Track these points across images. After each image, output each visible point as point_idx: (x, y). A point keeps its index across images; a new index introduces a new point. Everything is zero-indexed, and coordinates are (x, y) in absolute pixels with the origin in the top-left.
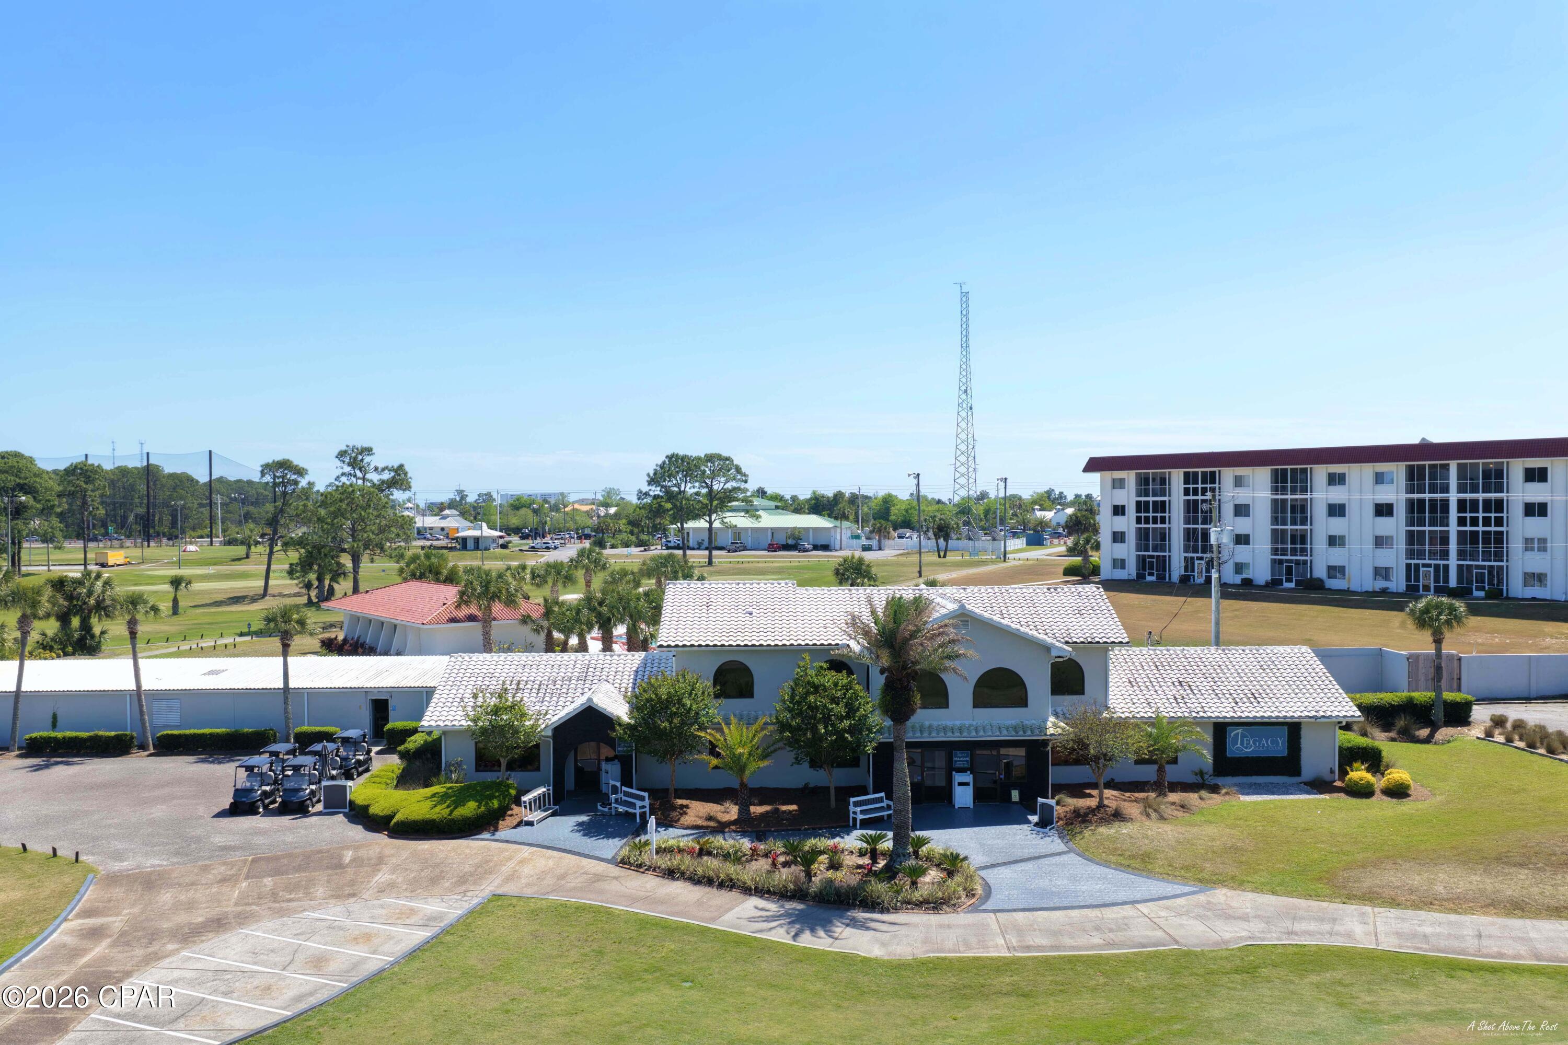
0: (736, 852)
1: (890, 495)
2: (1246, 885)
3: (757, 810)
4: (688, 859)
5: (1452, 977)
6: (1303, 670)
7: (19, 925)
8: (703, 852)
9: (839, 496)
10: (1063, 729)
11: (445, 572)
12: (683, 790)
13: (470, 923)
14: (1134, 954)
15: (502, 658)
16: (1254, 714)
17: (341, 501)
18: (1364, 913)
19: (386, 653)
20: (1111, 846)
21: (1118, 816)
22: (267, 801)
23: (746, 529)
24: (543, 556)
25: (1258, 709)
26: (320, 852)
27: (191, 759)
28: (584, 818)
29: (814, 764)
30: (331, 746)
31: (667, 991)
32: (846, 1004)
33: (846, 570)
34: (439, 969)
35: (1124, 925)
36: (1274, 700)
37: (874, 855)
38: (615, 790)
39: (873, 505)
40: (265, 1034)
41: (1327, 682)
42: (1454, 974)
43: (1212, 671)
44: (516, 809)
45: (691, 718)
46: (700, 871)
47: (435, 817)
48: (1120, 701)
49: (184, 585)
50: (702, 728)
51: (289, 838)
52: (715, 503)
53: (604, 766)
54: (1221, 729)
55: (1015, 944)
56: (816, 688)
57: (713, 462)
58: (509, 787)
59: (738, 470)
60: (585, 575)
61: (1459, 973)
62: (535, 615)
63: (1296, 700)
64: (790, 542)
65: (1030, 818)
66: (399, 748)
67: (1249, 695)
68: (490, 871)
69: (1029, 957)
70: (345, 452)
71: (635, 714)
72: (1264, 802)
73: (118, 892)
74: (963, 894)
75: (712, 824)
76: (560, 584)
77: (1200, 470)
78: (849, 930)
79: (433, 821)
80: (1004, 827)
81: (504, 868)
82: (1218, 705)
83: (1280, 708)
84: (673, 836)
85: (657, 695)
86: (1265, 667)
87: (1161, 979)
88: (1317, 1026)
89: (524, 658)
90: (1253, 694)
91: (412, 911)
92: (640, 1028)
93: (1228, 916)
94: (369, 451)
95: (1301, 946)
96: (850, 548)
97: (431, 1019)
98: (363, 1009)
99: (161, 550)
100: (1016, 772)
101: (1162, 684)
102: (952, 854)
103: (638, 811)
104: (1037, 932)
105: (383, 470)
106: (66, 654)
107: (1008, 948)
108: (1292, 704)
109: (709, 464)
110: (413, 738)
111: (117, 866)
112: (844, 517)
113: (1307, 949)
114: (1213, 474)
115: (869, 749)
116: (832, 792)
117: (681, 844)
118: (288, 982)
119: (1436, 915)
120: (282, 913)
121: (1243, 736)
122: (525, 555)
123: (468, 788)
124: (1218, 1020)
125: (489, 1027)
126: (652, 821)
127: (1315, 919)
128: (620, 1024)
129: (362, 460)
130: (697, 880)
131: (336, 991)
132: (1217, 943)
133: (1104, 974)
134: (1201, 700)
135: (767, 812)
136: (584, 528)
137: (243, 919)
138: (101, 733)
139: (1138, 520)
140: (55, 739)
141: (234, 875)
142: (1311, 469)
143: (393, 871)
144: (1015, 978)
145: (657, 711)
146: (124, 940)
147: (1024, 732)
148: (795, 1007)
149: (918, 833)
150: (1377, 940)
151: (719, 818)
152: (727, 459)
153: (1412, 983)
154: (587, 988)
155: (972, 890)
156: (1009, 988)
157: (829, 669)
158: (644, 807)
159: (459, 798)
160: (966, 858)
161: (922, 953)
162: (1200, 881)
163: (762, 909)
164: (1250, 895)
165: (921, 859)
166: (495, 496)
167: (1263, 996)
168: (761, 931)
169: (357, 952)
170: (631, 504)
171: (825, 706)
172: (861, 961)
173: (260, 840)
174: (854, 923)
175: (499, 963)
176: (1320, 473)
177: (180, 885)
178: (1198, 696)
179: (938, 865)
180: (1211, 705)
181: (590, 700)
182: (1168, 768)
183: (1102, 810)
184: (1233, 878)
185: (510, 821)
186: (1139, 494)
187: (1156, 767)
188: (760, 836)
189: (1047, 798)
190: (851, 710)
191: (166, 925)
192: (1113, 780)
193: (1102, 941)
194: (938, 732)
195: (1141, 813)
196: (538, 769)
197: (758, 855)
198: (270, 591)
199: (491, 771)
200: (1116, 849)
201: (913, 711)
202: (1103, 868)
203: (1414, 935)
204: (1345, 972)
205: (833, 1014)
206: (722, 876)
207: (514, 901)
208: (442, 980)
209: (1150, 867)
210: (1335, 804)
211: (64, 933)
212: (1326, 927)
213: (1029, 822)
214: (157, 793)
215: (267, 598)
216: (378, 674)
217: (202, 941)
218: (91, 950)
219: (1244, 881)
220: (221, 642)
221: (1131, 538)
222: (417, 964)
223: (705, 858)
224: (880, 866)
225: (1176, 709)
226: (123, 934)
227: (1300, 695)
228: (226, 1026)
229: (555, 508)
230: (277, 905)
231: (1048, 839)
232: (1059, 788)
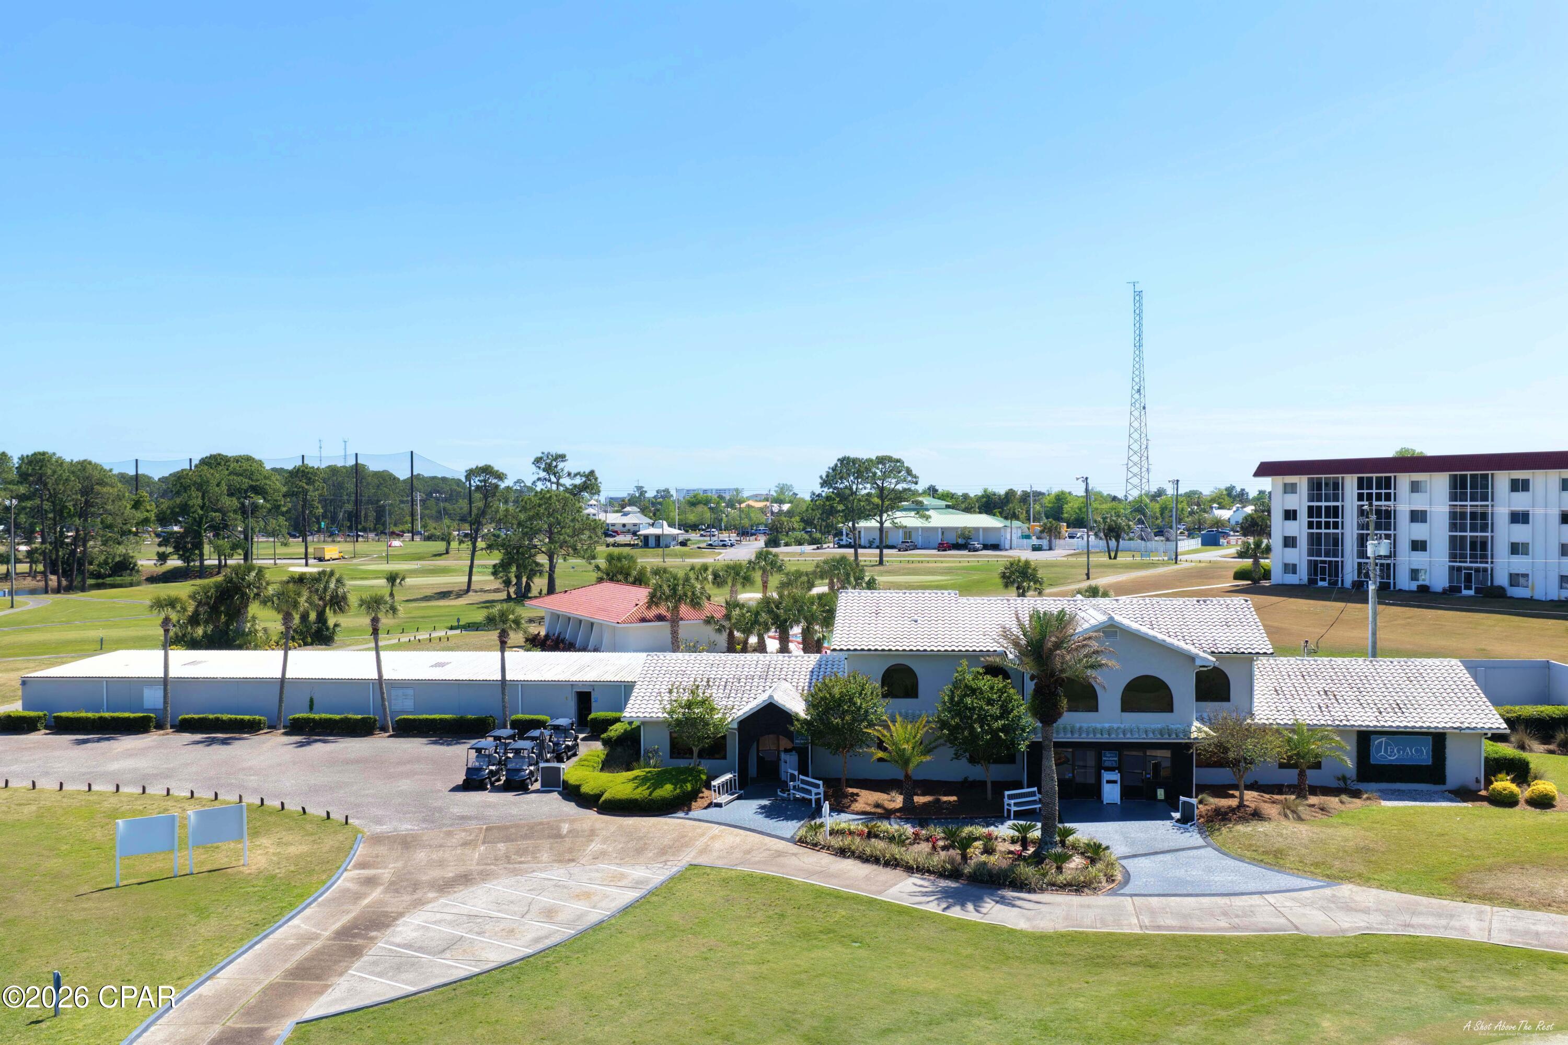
0: (900, 836)
1: (1063, 493)
2: (1372, 882)
3: (920, 800)
4: (858, 840)
5: (1553, 969)
6: (1451, 683)
7: (311, 872)
8: (871, 835)
9: (1010, 494)
10: (1206, 732)
11: (634, 573)
12: (854, 780)
13: (671, 888)
14: (1255, 936)
15: (692, 658)
16: (1397, 724)
17: (540, 506)
18: (1482, 912)
19: (584, 649)
20: (1247, 842)
21: (1257, 815)
22: (493, 779)
23: (917, 529)
24: (720, 553)
25: (1402, 719)
26: (541, 823)
27: (424, 740)
28: (765, 802)
29: (972, 760)
30: (547, 733)
31: (839, 948)
32: (993, 966)
33: (1012, 573)
34: (648, 923)
35: (1250, 912)
36: (1419, 710)
37: (1024, 842)
38: (793, 778)
39: (1046, 501)
40: (514, 965)
41: (1475, 695)
42: (1555, 966)
43: (1358, 681)
44: (706, 793)
45: (861, 716)
46: (868, 851)
47: (638, 797)
48: (1265, 708)
49: (398, 581)
50: (871, 725)
51: (515, 811)
52: (887, 503)
53: (783, 756)
54: (1364, 738)
55: (1147, 924)
56: (973, 691)
57: (884, 464)
58: (700, 772)
59: (909, 472)
60: (762, 576)
61: (1561, 966)
62: (718, 616)
63: (1442, 711)
64: (960, 541)
65: (1173, 814)
66: (602, 736)
67: (1394, 706)
68: (686, 845)
69: (1158, 935)
70: (541, 458)
71: (811, 711)
72: (1405, 808)
73: (382, 850)
74: (1103, 879)
75: (879, 810)
76: (739, 587)
77: (1374, 475)
78: (999, 906)
79: (637, 800)
80: (1148, 822)
81: (697, 843)
82: (1362, 714)
83: (1425, 719)
84: (843, 820)
85: (830, 694)
86: (1412, 678)
87: (1279, 959)
88: (1413, 1003)
89: (711, 658)
90: (1398, 704)
91: (623, 876)
92: (816, 976)
93: (1349, 908)
94: (562, 457)
95: (1414, 936)
96: (1021, 548)
97: (644, 962)
98: (589, 951)
99: (370, 545)
100: (1163, 773)
101: (1308, 693)
102: (1095, 844)
103: (813, 797)
104: (1169, 915)
105: (576, 475)
106: (306, 644)
107: (1141, 927)
108: (1437, 715)
109: (880, 466)
110: (614, 727)
111: (378, 829)
112: (1014, 516)
113: (1419, 939)
114: (1388, 479)
115: (1023, 747)
116: (989, 785)
117: (852, 827)
118: (527, 927)
119: (1553, 916)
120: (515, 872)
121: (1387, 744)
122: (704, 553)
123: (665, 772)
124: (1323, 994)
125: (691, 970)
126: (826, 806)
127: (1433, 914)
128: (800, 973)
129: (556, 466)
130: (866, 859)
131: (565, 937)
132: (1336, 931)
133: (1224, 952)
134: (1345, 709)
135: (930, 802)
136: (758, 524)
137: (485, 876)
138: (350, 716)
139: (1310, 525)
140: (313, 719)
141: (472, 841)
142: (1492, 475)
143: (605, 840)
144: (1144, 952)
145: (831, 709)
146: (395, 887)
147: (1170, 735)
148: (948, 967)
149: (1067, 825)
150: (1489, 935)
151: (886, 806)
152: (898, 461)
153: (1514, 973)
154: (772, 944)
155: (1112, 876)
156: (1137, 960)
157: (985, 673)
158: (819, 794)
159: (657, 781)
160: (1107, 848)
161: (1062, 926)
162: (1328, 876)
163: (921, 886)
164: (1374, 891)
165: (1068, 848)
166: (673, 492)
167: (1369, 977)
168: (920, 903)
169: (581, 906)
170: (805, 501)
171: (981, 708)
172: (1008, 932)
173: (490, 812)
174: (1003, 901)
175: (697, 920)
176: (1502, 479)
177: (431, 846)
178: (1343, 705)
179: (1082, 854)
180: (1354, 713)
181: (771, 697)
182: (1309, 773)
183: (1242, 810)
184: (1360, 875)
185: (701, 803)
186: (1311, 499)
187: (1297, 771)
188: (923, 824)
189: (1191, 797)
190: (1005, 712)
191: (424, 878)
192: (1256, 782)
193: (1227, 925)
194: (1088, 734)
195: (1279, 814)
196: (724, 758)
197: (920, 839)
198: (473, 587)
199: (683, 758)
200: (1251, 845)
201: (1060, 715)
202: (1237, 862)
203: (1527, 933)
204: (1452, 960)
205: (981, 974)
206: (888, 856)
207: (708, 871)
208: (651, 932)
209: (1281, 862)
210: (1476, 812)
211: (345, 880)
212: (1443, 922)
213: (1171, 818)
214: (401, 769)
215: (470, 593)
216: (581, 669)
217: (455, 892)
218: (369, 894)
219: (1369, 879)
220: (435, 635)
221: (1303, 543)
222: (629, 918)
223: (873, 840)
224: (1030, 852)
225: (1320, 717)
226: (392, 883)
227: (1446, 707)
228: (483, 958)
229: (731, 504)
230: (511, 866)
231: (1188, 834)
232: (1202, 789)
